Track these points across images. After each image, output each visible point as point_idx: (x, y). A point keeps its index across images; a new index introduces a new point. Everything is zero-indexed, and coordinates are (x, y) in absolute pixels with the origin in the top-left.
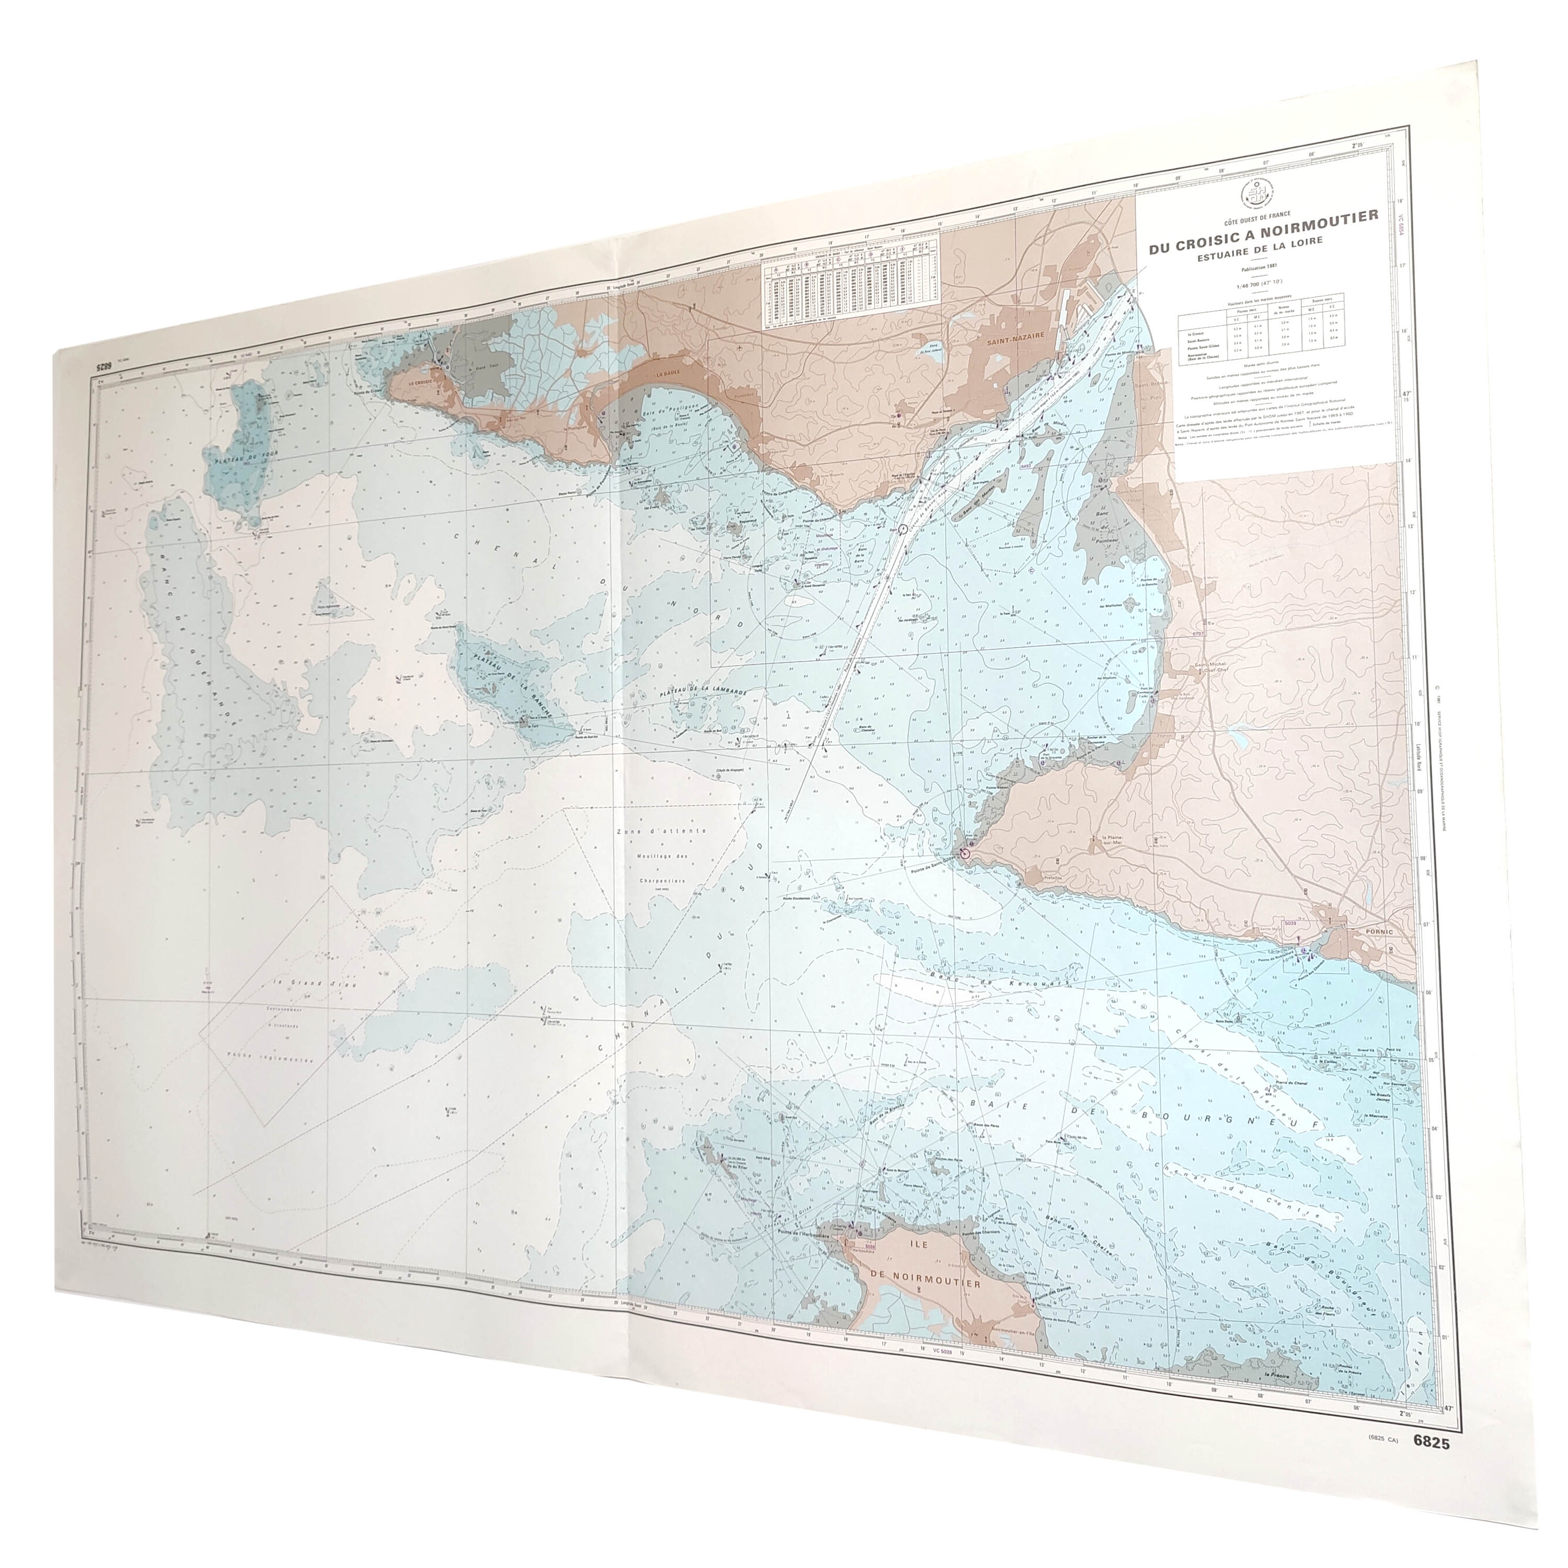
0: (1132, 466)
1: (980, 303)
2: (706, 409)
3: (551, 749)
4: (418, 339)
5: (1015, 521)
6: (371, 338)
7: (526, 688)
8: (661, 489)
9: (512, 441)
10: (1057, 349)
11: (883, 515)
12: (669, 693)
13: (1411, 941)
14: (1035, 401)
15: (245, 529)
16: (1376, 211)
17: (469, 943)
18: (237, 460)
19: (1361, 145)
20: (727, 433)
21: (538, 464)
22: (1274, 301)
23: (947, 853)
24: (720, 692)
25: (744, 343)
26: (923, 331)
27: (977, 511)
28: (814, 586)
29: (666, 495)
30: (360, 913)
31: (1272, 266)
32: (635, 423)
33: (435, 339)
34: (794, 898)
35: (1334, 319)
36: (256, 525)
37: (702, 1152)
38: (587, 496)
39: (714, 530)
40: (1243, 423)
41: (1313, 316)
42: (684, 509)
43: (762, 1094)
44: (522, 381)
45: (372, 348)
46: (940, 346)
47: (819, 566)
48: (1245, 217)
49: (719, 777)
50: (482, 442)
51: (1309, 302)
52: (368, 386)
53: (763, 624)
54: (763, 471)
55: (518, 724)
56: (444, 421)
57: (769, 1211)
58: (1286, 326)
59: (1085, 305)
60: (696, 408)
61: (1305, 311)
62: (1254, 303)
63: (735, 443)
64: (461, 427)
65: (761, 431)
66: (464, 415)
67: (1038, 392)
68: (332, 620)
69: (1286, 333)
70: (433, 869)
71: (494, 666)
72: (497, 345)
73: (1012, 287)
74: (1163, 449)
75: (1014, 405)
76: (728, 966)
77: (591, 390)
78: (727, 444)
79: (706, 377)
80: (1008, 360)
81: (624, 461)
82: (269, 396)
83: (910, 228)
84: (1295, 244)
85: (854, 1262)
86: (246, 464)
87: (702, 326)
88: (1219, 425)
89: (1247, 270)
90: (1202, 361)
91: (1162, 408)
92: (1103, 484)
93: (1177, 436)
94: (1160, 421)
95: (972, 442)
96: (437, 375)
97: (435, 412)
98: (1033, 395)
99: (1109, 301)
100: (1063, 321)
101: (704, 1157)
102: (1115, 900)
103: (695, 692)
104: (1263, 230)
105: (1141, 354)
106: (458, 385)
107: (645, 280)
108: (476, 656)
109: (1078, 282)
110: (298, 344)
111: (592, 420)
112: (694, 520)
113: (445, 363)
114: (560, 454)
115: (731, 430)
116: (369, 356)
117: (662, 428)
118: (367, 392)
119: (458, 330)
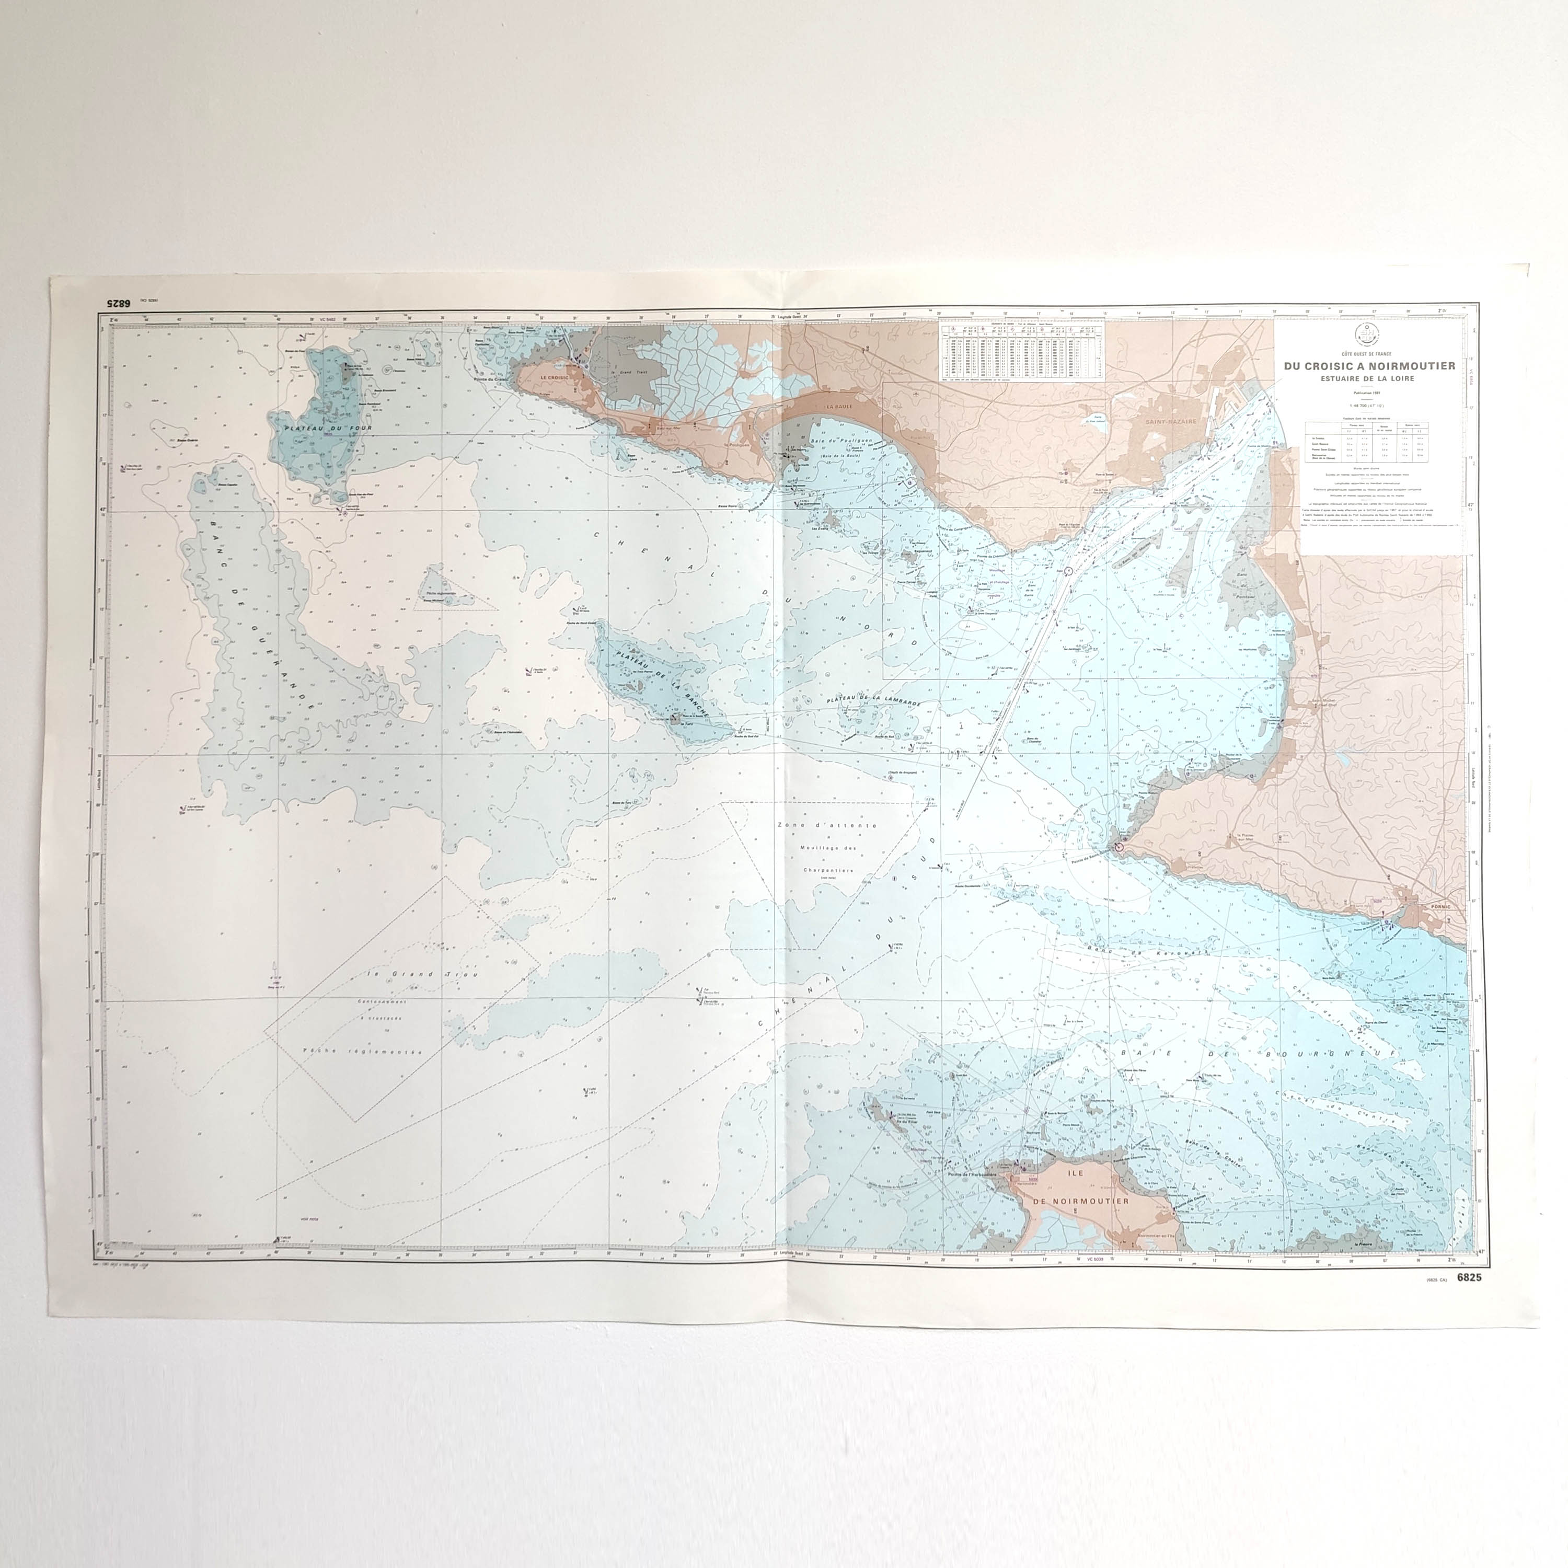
0: (1267, 539)
1: (1141, 387)
2: (880, 445)
3: (708, 746)
4: (552, 334)
5: (1168, 574)
6: (494, 325)
7: (678, 687)
8: (830, 513)
9: (665, 449)
10: (1207, 435)
11: (1050, 557)
12: (837, 699)
13: (1462, 913)
14: (1187, 476)
15: (325, 502)
16: (1454, 364)
17: (610, 930)
18: (315, 429)
19: (1444, 311)
20: (902, 470)
21: (695, 474)
22: (1377, 420)
23: (1103, 846)
24: (892, 702)
25: (921, 390)
26: (1089, 403)
27: (1135, 562)
28: (987, 614)
29: (836, 519)
30: (482, 903)
31: (1377, 393)
32: (802, 448)
33: (571, 336)
34: (966, 886)
35: (1420, 441)
36: (341, 500)
37: (869, 1111)
38: (749, 510)
39: (887, 556)
40: (1352, 513)
41: (1406, 436)
42: (855, 533)
43: (934, 1057)
44: (676, 392)
45: (496, 336)
46: (1103, 418)
47: (992, 596)
48: (1358, 351)
49: (891, 778)
50: (627, 446)
51: (1403, 425)
52: (492, 374)
53: (937, 644)
54: (938, 508)
55: (669, 721)
56: (580, 419)
57: (940, 1158)
58: (1385, 441)
59: (1231, 403)
60: (870, 443)
61: (1400, 432)
62: (1362, 420)
63: (911, 479)
64: (603, 428)
65: (937, 472)
66: (606, 416)
67: (1190, 469)
68: (445, 607)
69: (1385, 447)
70: (569, 859)
71: (641, 664)
72: (646, 352)
73: (1168, 377)
74: (1292, 527)
75: (1169, 477)
76: (899, 946)
77: (755, 410)
78: (902, 479)
79: (880, 416)
80: (1164, 439)
81: (789, 482)
82: (359, 367)
83: (1078, 312)
84: (1394, 379)
85: (1018, 1194)
86: (326, 434)
87: (877, 369)
88: (1334, 513)
89: (1358, 393)
90: (1322, 460)
91: (1291, 495)
92: (1243, 551)
93: (1302, 518)
94: (1290, 505)
95: (1131, 503)
96: (574, 372)
97: (571, 409)
98: (1185, 471)
99: (1251, 402)
100: (1212, 413)
101: (872, 1116)
102: (1247, 885)
103: (866, 701)
104: (1371, 364)
105: (1276, 449)
106: (598, 386)
107: (812, 315)
108: (619, 653)
109: (1226, 383)
110: (400, 317)
111: (755, 439)
112: (866, 544)
113: (584, 362)
114: (719, 467)
115: (906, 467)
116: (492, 343)
117: (833, 456)
118: (490, 380)
119: (599, 332)
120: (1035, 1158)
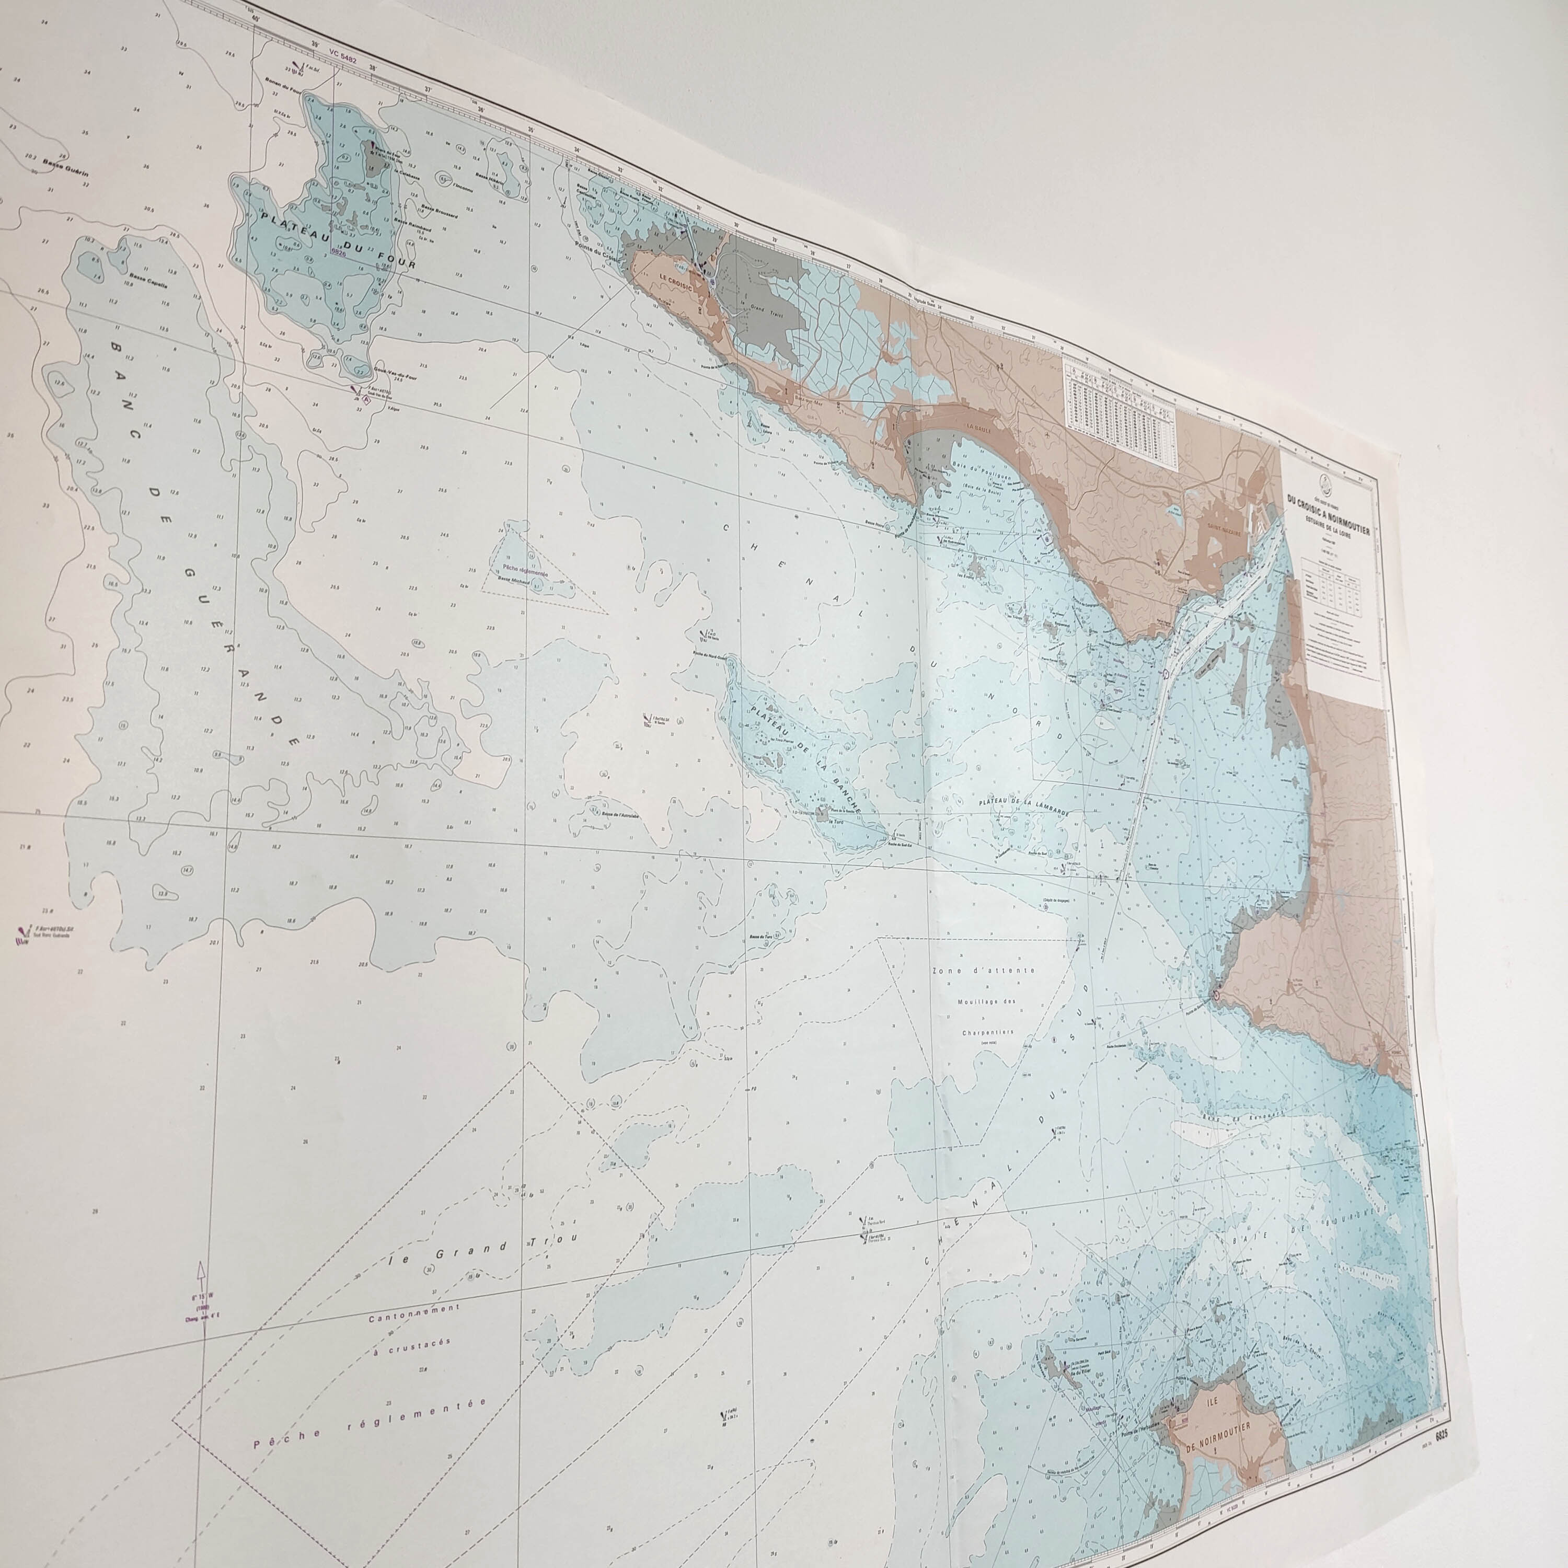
0: (1290, 667)
1: (1203, 487)
2: (1018, 486)
3: (860, 856)
4: (673, 218)
5: (1232, 691)
6: (605, 173)
7: (824, 768)
8: (975, 558)
9: (805, 428)
10: (1248, 551)
11: (1153, 656)
12: (988, 802)
13: (1407, 1056)
14: (1238, 590)
15: (330, 368)
16: (1369, 530)
17: (750, 1139)
18: (314, 234)
19: (1362, 480)
20: (1039, 522)
21: (839, 471)
22: (1335, 569)
23: (1205, 995)
24: (1043, 809)
25: (1051, 432)
26: (1169, 493)
27: (1209, 674)
28: (1114, 711)
29: (981, 568)
30: (584, 1107)
31: (1334, 543)
32: (943, 470)
33: (694, 231)
34: (1116, 1046)
35: (1357, 597)
36: (360, 374)
37: (1043, 1366)
38: (896, 536)
39: (1032, 623)
40: (1329, 654)
41: (1350, 589)
42: (999, 590)
43: (1101, 1277)
44: (817, 356)
45: (605, 189)
46: (1180, 512)
47: (1117, 691)
48: (1322, 499)
49: (1046, 907)
50: (761, 411)
51: (1348, 578)
52: (599, 244)
53: (1079, 739)
54: (1072, 575)
55: (815, 817)
56: (704, 355)
57: (1113, 1415)
58: (1340, 591)
59: (1261, 523)
60: (1010, 482)
61: (1347, 584)
62: (1328, 566)
63: (1047, 535)
64: (732, 376)
65: (1069, 533)
66: (735, 361)
67: (1239, 583)
68: (531, 595)
69: (1340, 596)
70: (698, 1027)
71: (779, 728)
72: (781, 288)
73: (1220, 483)
74: (1302, 659)
75: (1226, 587)
76: (1062, 1130)
77: (898, 407)
78: (1040, 533)
79: (1017, 451)
80: (1221, 546)
81: (931, 509)
82: (395, 157)
83: (1157, 391)
84: (1341, 533)
85: (1176, 1443)
86: (334, 251)
87: (1012, 393)
88: (1321, 652)
89: (1325, 539)
90: (1312, 598)
91: (1300, 627)
92: (1277, 677)
93: (1306, 652)
94: (1300, 637)
95: (1203, 609)
96: (698, 285)
97: (697, 336)
98: (1236, 584)
99: (1272, 526)
100: (1250, 529)
101: (1046, 1372)
102: (1302, 1036)
103: (1018, 805)
104: (1329, 514)
105: (1289, 579)
106: (726, 315)
107: (948, 308)
108: (754, 708)
109: (1257, 501)
110: (465, 102)
111: (899, 444)
112: (1011, 606)
113: (709, 274)
114: (865, 470)
115: (1043, 520)
116: (598, 197)
117: (975, 488)
118: (596, 251)
119: (726, 240)
120: (1184, 1390)
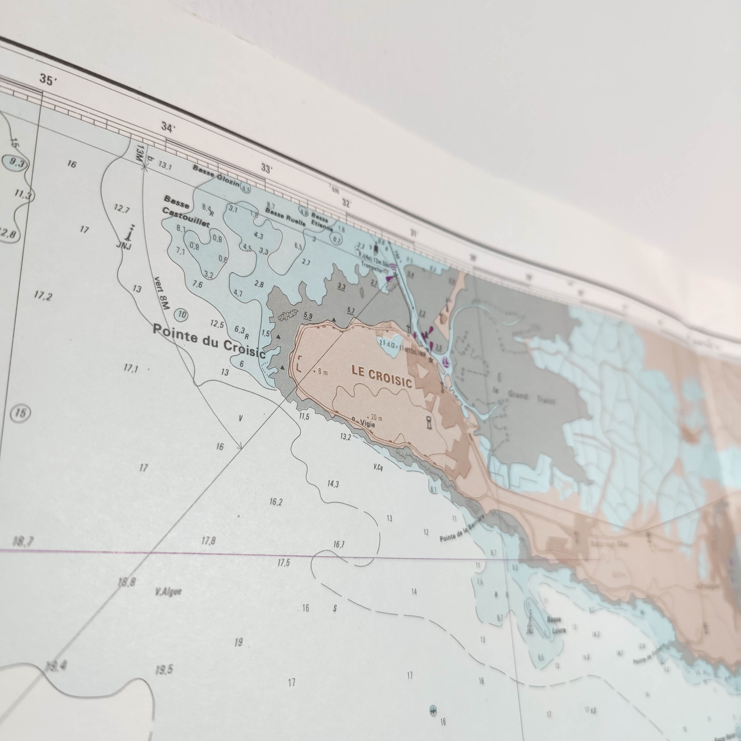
4: (370, 253)
6: (233, 174)
21: (670, 663)
33: (410, 275)
44: (610, 459)
45: (229, 206)
50: (544, 592)
52: (214, 324)
56: (444, 513)
64: (493, 538)
66: (495, 506)
96: (423, 372)
97: (426, 478)
106: (473, 420)
113: (440, 350)
114: (699, 644)
116: (214, 221)
118: (207, 341)
119: (460, 284)
